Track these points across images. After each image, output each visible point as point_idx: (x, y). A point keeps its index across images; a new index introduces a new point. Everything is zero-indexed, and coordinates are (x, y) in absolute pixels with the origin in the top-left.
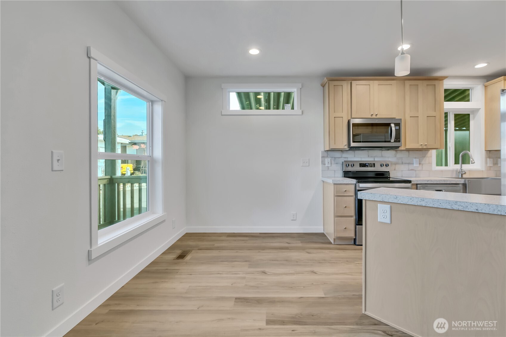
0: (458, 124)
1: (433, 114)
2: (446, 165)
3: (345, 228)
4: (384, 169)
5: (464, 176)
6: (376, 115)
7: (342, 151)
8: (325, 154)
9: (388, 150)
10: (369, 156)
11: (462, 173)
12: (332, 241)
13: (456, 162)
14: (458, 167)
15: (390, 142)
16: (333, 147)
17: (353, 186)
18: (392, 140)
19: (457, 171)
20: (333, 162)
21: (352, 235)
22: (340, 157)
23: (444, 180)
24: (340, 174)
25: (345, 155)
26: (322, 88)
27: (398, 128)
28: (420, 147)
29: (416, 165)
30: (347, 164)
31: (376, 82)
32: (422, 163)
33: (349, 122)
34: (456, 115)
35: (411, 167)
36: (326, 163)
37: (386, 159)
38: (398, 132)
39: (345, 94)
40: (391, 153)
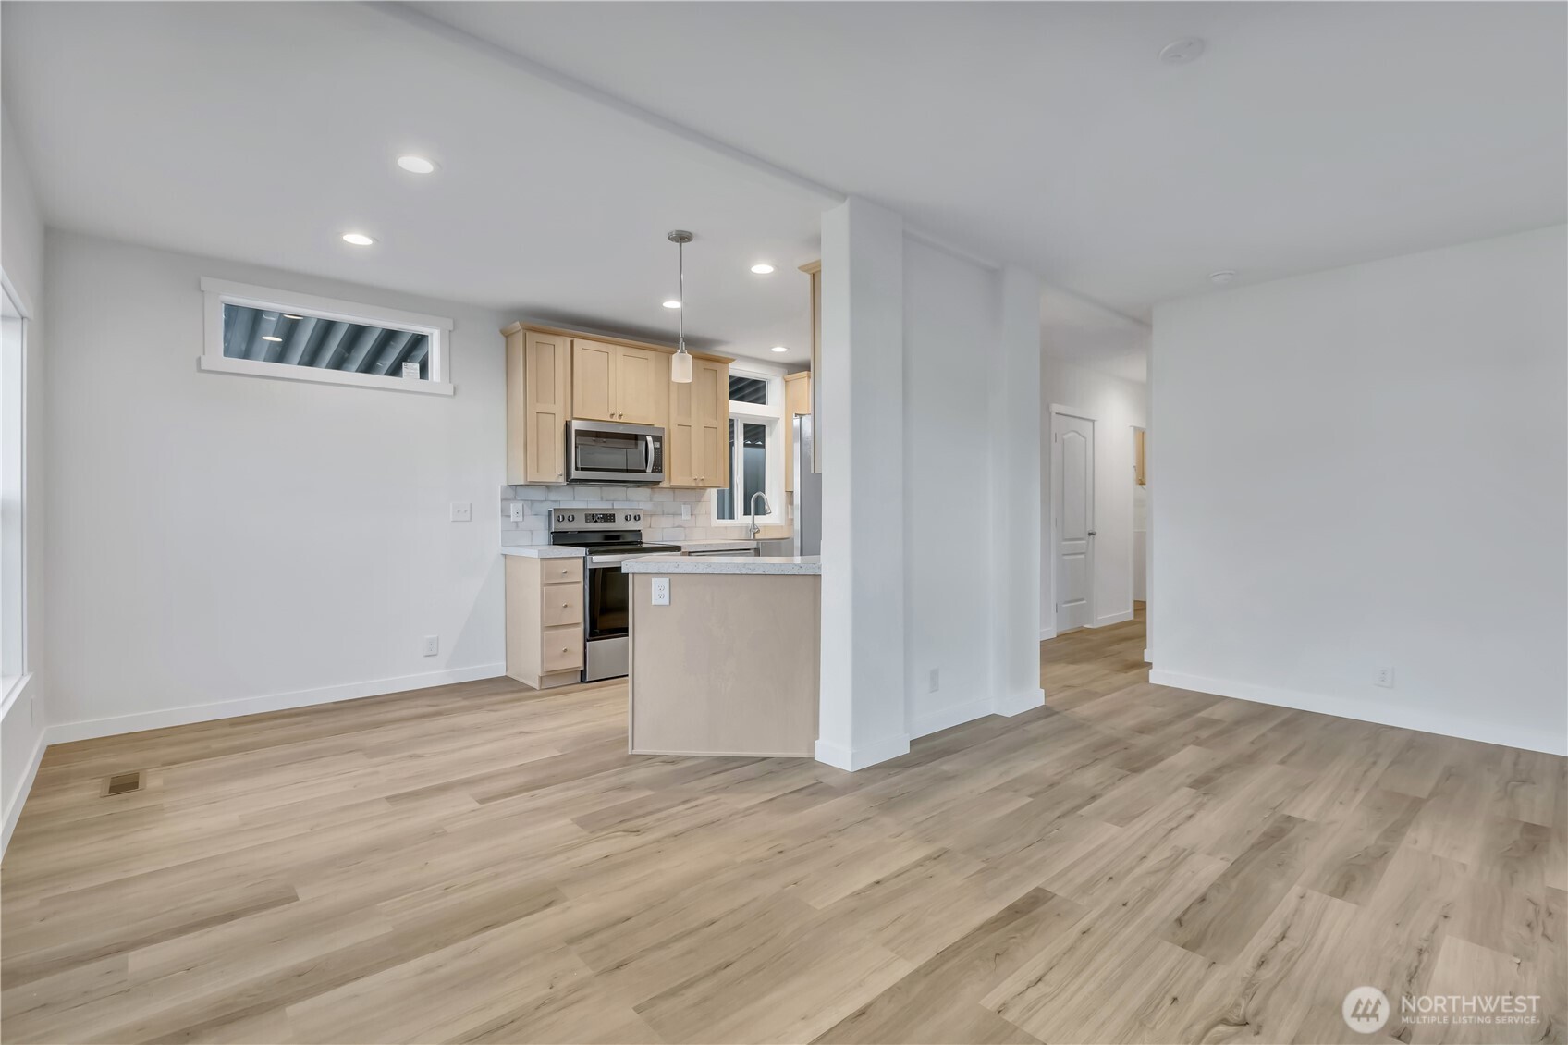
0: (751, 433)
1: (713, 423)
2: (731, 516)
3: (565, 651)
4: (632, 525)
5: (758, 536)
6: (621, 416)
7: (548, 487)
8: (510, 493)
9: (639, 487)
10: (602, 499)
11: (754, 530)
12: (536, 685)
13: (747, 512)
14: (748, 519)
15: (644, 471)
16: (533, 478)
17: (580, 562)
18: (649, 470)
19: (747, 527)
20: (527, 511)
21: (579, 664)
22: (542, 501)
23: (729, 544)
24: (543, 537)
25: (553, 496)
26: (503, 339)
27: (658, 445)
28: (694, 484)
29: (686, 517)
30: (561, 514)
31: (619, 348)
32: (695, 513)
33: (567, 426)
34: (746, 426)
35: (678, 521)
36: (512, 513)
37: (635, 505)
38: (659, 452)
39: (559, 362)
40: (643, 493)
